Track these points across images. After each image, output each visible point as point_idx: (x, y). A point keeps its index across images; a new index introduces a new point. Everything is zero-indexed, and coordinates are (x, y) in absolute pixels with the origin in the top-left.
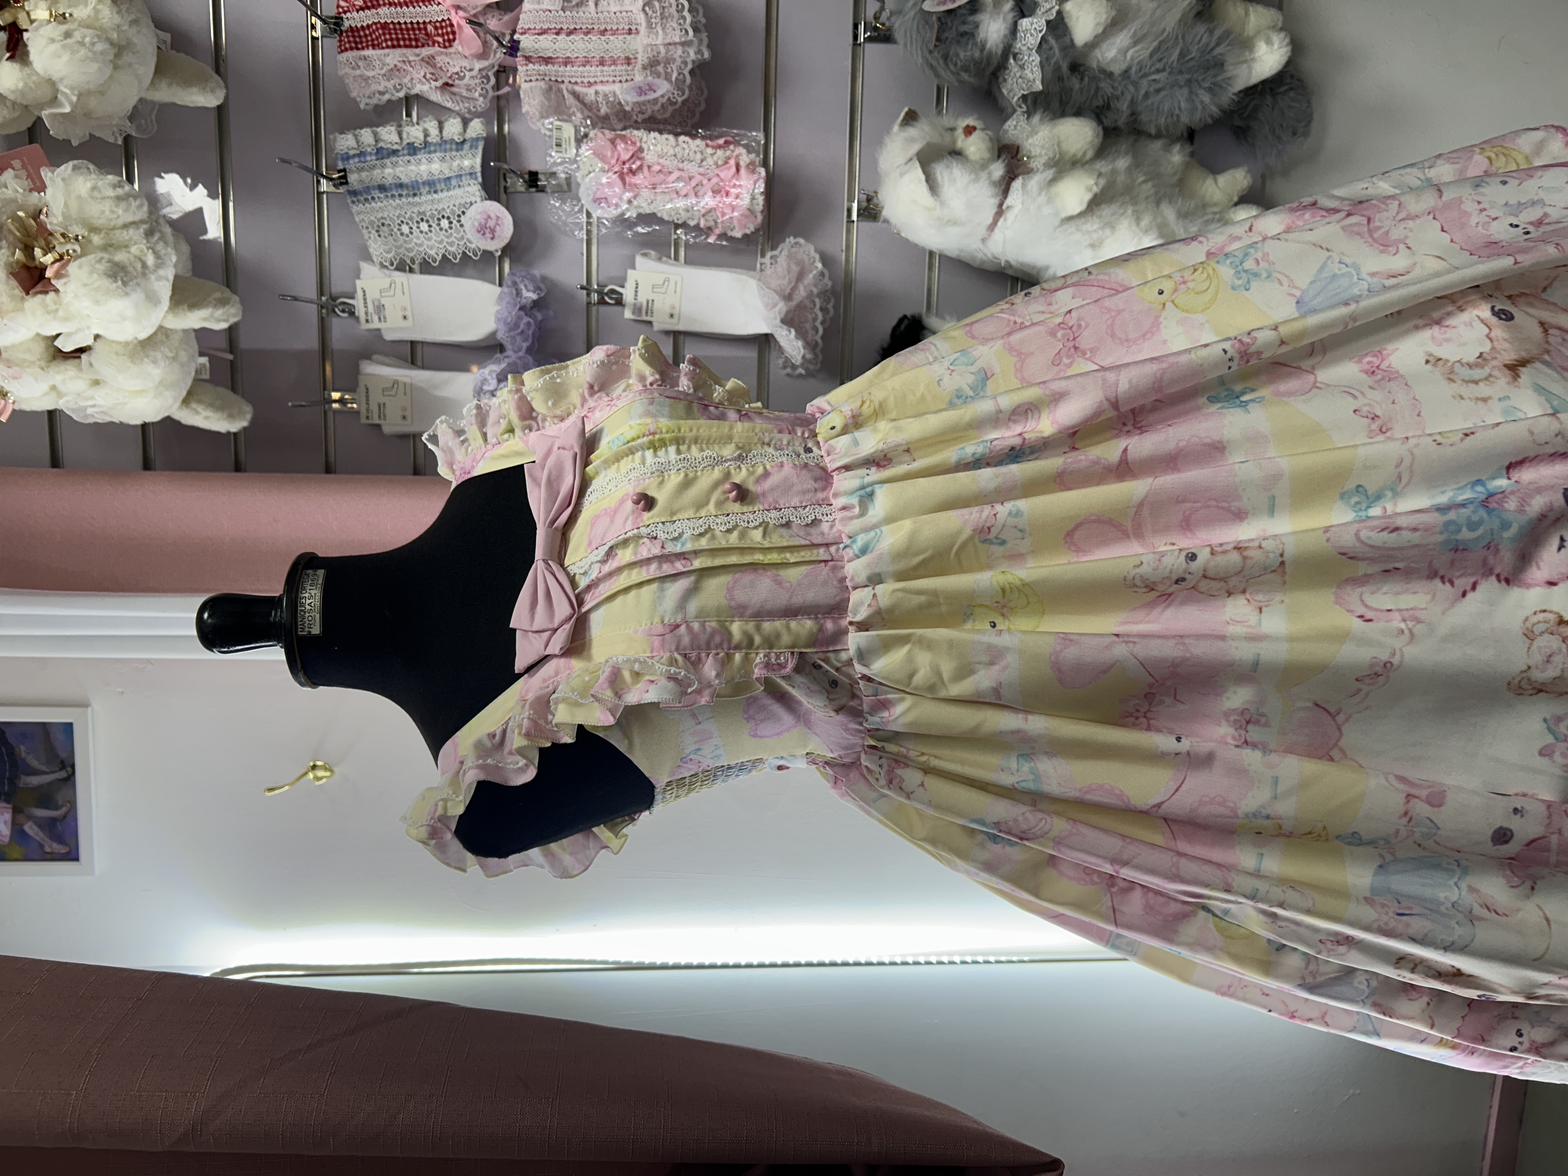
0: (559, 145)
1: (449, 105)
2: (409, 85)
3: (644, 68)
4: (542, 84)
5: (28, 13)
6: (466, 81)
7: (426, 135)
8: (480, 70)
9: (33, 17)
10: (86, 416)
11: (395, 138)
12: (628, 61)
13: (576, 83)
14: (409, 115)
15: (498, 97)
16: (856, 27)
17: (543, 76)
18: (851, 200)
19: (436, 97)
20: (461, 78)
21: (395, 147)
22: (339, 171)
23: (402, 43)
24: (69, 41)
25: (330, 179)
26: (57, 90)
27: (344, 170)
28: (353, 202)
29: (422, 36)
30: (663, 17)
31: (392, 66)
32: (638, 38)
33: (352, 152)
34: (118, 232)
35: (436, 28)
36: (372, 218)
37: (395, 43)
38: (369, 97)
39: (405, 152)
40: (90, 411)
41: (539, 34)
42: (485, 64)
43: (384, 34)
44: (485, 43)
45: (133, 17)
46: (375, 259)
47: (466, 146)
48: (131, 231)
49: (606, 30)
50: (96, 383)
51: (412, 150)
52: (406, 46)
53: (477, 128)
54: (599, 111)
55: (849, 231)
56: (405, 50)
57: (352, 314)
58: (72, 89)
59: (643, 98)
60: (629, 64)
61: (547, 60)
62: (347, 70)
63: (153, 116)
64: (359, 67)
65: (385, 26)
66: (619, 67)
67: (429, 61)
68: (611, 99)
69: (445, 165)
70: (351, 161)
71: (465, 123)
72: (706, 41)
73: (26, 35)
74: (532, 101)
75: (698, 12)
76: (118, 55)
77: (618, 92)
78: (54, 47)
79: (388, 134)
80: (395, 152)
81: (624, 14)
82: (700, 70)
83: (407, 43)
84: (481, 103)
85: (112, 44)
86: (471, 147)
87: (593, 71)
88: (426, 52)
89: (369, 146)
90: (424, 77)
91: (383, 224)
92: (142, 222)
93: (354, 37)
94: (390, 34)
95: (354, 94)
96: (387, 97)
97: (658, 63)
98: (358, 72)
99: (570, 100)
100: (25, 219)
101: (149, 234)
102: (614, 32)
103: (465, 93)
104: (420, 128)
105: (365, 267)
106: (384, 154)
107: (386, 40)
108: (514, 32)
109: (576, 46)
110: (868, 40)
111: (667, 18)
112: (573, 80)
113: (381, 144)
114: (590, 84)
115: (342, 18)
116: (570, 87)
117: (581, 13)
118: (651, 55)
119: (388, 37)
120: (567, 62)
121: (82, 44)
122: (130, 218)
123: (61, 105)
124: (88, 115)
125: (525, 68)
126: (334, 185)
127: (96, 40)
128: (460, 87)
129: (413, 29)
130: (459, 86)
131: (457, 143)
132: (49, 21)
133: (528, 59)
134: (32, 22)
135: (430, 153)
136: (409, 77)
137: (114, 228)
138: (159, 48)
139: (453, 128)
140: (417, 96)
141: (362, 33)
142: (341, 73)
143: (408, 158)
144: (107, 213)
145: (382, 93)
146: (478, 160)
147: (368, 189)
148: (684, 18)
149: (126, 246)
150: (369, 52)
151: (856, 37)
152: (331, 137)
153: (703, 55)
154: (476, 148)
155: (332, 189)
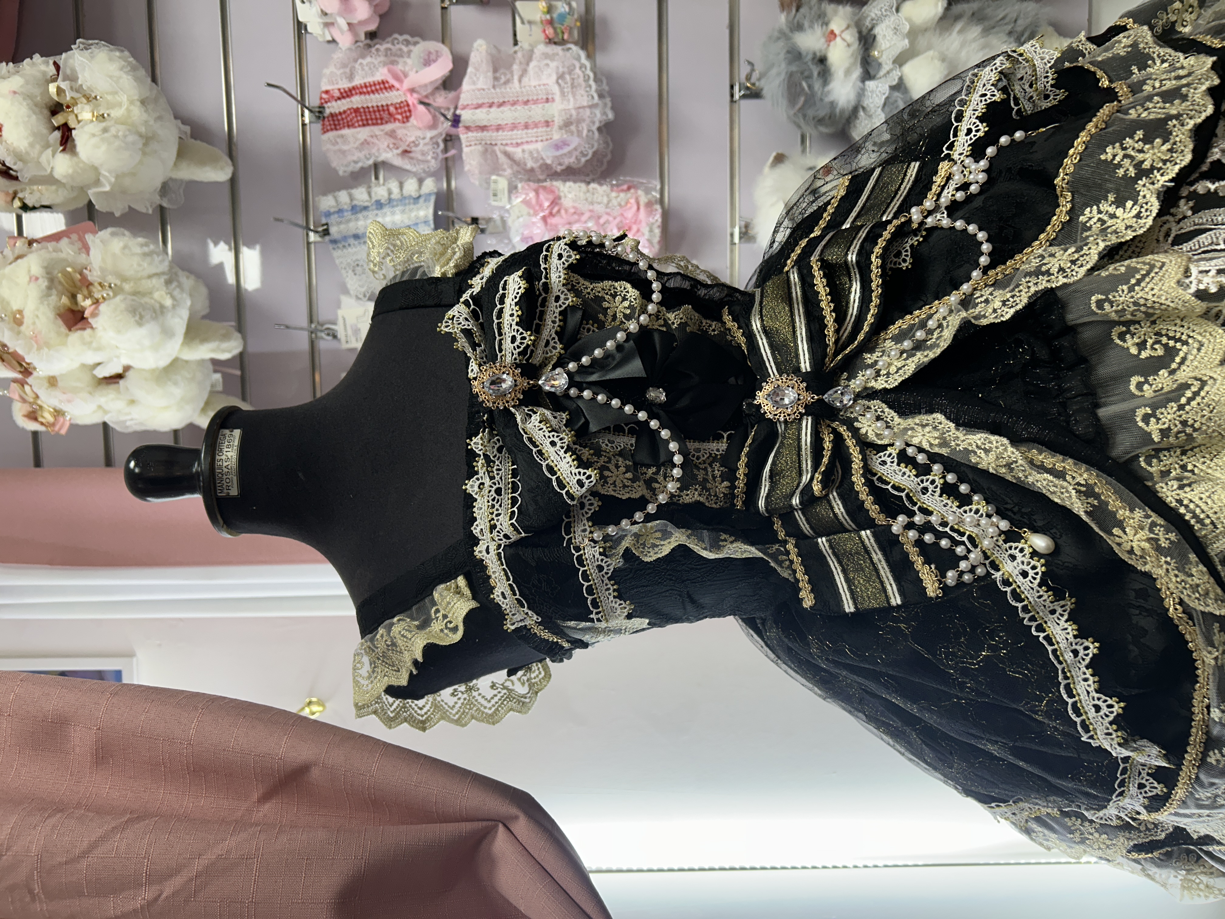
0: (495, 195)
1: (408, 167)
2: (377, 154)
3: (560, 128)
4: (479, 148)
5: (76, 116)
6: (421, 147)
7: (390, 193)
8: (431, 138)
9: (80, 118)
10: (127, 427)
11: (365, 196)
12: (547, 124)
13: (507, 144)
14: (377, 178)
15: (446, 159)
16: (732, 87)
17: (480, 142)
18: (733, 226)
19: (398, 162)
20: (417, 146)
21: (366, 204)
22: (323, 225)
23: (370, 122)
24: (106, 135)
25: (316, 232)
26: (100, 174)
27: (327, 224)
28: (334, 249)
29: (385, 115)
30: (573, 86)
31: (362, 140)
32: (554, 105)
33: (332, 210)
34: (144, 282)
35: (396, 108)
36: (349, 260)
37: (365, 122)
38: (346, 166)
39: (374, 207)
40: (128, 423)
41: (476, 108)
42: (434, 133)
43: (356, 116)
44: (434, 117)
45: (158, 114)
46: (352, 292)
47: (421, 200)
48: (154, 280)
49: (528, 101)
50: (132, 402)
51: (379, 205)
52: (373, 124)
53: (429, 185)
54: (526, 165)
55: (732, 251)
56: (372, 128)
57: (335, 337)
58: (109, 172)
59: (560, 152)
60: (548, 126)
61: (483, 128)
62: (329, 146)
63: (181, 191)
64: (337, 143)
65: (357, 110)
66: (540, 130)
67: (392, 134)
68: (535, 155)
69: (405, 216)
70: (332, 217)
71: (421, 181)
72: (609, 104)
73: (74, 132)
74: (472, 162)
75: (602, 82)
76: (145, 144)
77: (540, 149)
78: (94, 140)
79: (360, 194)
80: (366, 208)
81: (542, 87)
82: (606, 128)
83: (374, 121)
84: (434, 164)
85: (141, 136)
86: (425, 201)
87: (519, 134)
88: (389, 127)
89: (346, 204)
90: (388, 146)
91: (358, 265)
92: (163, 273)
93: (334, 120)
94: (361, 116)
95: (334, 164)
96: (360, 165)
97: (571, 123)
98: (337, 147)
99: (502, 158)
100: (73, 274)
101: (168, 282)
102: (536, 102)
103: (420, 157)
104: (385, 188)
105: (344, 299)
106: (356, 209)
107: (358, 121)
108: (456, 108)
109: (505, 115)
110: (744, 97)
111: (576, 87)
112: (504, 142)
113: (355, 202)
114: (518, 145)
115: (324, 108)
116: (502, 147)
117: (508, 90)
118: (565, 118)
119: (359, 118)
120: (499, 128)
121: (116, 137)
122: (154, 271)
123: (103, 186)
124: (124, 192)
125: (465, 136)
126: (320, 236)
127: (128, 133)
128: (417, 153)
129: (379, 111)
130: (415, 152)
131: (414, 199)
132: (92, 121)
133: (468, 128)
134: (79, 122)
135: (393, 207)
136: (376, 148)
137: (140, 279)
138: (180, 138)
139: (411, 186)
140: (384, 163)
141: (339, 117)
142: (324, 149)
143: (376, 212)
144: (135, 266)
145: (356, 162)
146: (431, 211)
147: (345, 238)
148: (590, 86)
149: (151, 293)
150: (346, 132)
151: (732, 96)
152: (317, 199)
153: (607, 116)
154: (429, 201)
155: (318, 239)
